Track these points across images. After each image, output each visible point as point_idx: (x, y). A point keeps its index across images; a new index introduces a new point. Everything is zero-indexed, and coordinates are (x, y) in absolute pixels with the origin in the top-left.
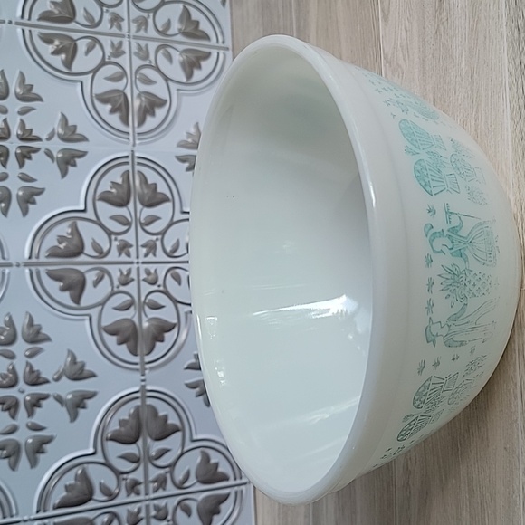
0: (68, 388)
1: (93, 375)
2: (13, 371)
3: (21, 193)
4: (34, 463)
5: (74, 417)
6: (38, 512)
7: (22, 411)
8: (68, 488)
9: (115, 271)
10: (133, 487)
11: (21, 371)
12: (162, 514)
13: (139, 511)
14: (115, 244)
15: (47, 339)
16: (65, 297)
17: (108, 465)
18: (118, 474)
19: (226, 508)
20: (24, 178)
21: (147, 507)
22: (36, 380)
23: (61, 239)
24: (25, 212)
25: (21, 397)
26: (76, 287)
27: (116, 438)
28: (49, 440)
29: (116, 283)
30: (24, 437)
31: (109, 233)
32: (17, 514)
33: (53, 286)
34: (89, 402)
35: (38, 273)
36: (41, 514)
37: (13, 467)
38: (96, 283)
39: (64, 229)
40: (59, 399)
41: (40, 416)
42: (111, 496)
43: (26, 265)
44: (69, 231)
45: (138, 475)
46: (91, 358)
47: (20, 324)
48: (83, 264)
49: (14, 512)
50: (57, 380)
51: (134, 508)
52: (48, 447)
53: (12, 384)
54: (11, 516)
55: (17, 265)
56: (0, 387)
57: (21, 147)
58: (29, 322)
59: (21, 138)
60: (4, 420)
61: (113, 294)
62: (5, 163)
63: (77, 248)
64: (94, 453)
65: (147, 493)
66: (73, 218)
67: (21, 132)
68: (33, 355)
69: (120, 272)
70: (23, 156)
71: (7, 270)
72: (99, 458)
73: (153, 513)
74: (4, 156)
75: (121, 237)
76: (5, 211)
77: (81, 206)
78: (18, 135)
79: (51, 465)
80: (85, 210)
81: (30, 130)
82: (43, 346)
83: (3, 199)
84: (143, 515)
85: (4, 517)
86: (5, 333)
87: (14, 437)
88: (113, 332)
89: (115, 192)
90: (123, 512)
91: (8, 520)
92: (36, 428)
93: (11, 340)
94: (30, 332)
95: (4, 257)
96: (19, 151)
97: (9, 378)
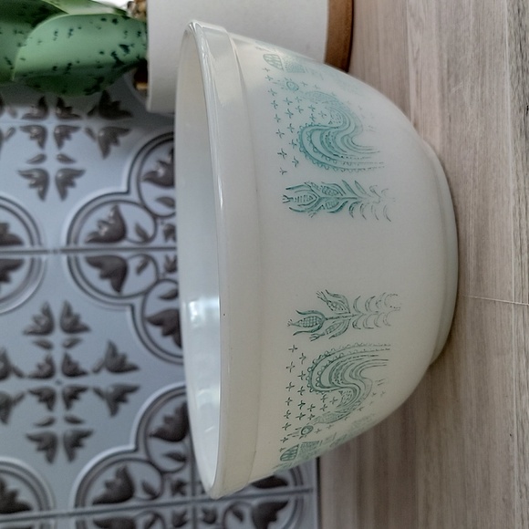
0: (108, 381)
1: (133, 368)
2: (49, 361)
3: (60, 175)
4: (71, 457)
5: (114, 411)
6: (76, 506)
7: (59, 404)
8: (108, 485)
9: (160, 257)
10: (179, 487)
11: (58, 360)
12: (210, 518)
13: (185, 513)
14: (161, 228)
15: (85, 329)
16: (106, 286)
17: (150, 462)
18: (162, 473)
19: (284, 516)
20: (64, 159)
21: (194, 511)
22: (73, 371)
23: (102, 223)
24: (63, 195)
25: (58, 390)
26: (117, 275)
27: (161, 435)
28: (86, 435)
29: (162, 270)
30: (61, 429)
31: (155, 217)
32: (55, 507)
33: (92, 274)
34: (131, 397)
35: (77, 260)
36: (80, 510)
37: (50, 459)
38: (140, 270)
39: (105, 213)
40: (98, 392)
41: (78, 409)
42: (154, 495)
43: (64, 251)
44: (112, 214)
45: (185, 475)
46: (133, 349)
47: (57, 312)
48: (126, 251)
49: (51, 504)
50: (97, 371)
51: (179, 509)
52: (87, 442)
53: (49, 375)
54: (48, 509)
55: (55, 252)
56: (37, 377)
57: (59, 127)
58: (68, 311)
59: (61, 117)
60: (41, 412)
61: (158, 282)
62: (42, 144)
63: (118, 233)
64: (136, 450)
65: (194, 494)
66: (115, 200)
67: (59, 111)
68: (71, 344)
69: (167, 258)
70: (62, 136)
71: (44, 257)
72: (141, 455)
73: (200, 515)
74: (41, 137)
75: (168, 221)
76: (42, 195)
77: (123, 188)
78: (57, 114)
79: (89, 459)
80: (128, 192)
81: (69, 109)
82: (82, 336)
83: (41, 182)
84: (189, 516)
85: (41, 509)
86: (43, 322)
87: (52, 429)
88: (157, 322)
89: (161, 172)
90: (167, 513)
91: (45, 513)
92: (74, 421)
93: (48, 330)
94: (68, 321)
95: (40, 243)
96: (58, 132)
97: (47, 368)
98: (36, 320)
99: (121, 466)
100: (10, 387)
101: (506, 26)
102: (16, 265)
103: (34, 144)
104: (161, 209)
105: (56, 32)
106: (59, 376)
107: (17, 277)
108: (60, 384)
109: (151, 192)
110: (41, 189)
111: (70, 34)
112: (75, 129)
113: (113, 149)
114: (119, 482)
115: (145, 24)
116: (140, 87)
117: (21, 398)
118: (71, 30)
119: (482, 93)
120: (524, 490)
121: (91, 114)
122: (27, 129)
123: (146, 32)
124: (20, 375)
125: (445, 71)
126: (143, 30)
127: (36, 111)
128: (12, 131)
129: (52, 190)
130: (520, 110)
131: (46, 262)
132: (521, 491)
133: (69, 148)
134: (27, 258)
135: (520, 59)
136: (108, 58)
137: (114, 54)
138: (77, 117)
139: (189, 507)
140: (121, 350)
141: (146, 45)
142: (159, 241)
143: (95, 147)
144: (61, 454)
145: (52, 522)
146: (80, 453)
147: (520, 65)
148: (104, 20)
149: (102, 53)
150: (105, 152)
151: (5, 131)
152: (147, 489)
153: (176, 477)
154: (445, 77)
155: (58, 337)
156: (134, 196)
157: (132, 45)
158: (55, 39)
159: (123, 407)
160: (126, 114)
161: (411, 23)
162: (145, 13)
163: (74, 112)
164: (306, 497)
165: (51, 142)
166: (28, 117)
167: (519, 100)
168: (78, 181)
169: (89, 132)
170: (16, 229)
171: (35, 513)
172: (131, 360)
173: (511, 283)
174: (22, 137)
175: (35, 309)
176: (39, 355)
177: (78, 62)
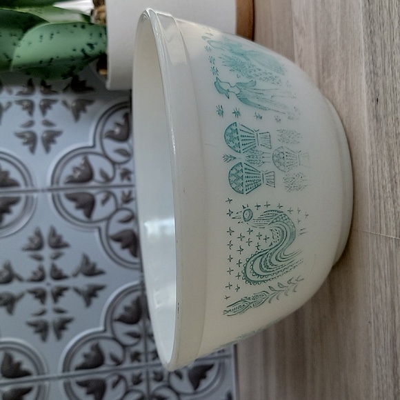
0: (83, 282)
1: (101, 273)
2: (41, 269)
3: (45, 135)
4: (59, 337)
5: (88, 303)
6: (64, 371)
7: (49, 300)
8: (86, 356)
9: (118, 192)
10: (136, 357)
11: (47, 268)
13: (140, 375)
14: (118, 172)
15: (66, 245)
16: (80, 214)
17: (115, 339)
18: (124, 347)
19: (211, 374)
20: (47, 123)
21: (147, 373)
22: (58, 276)
23: (76, 169)
24: (47, 149)
25: (48, 289)
26: (88, 206)
27: (122, 320)
28: (69, 321)
29: (120, 201)
30: (51, 318)
31: (114, 163)
32: (48, 372)
33: (70, 206)
34: (101, 293)
35: (59, 196)
36: (66, 374)
37: (44, 339)
38: (104, 202)
39: (78, 161)
40: (77, 290)
41: (63, 303)
42: (118, 362)
43: (50, 190)
44: (83, 162)
45: (140, 348)
46: (100, 259)
47: (45, 234)
48: (93, 188)
49: (46, 370)
50: (75, 275)
51: (137, 372)
52: (70, 326)
53: (41, 279)
54: (44, 374)
55: (43, 191)
56: (33, 280)
57: (44, 100)
58: (53, 233)
59: (44, 93)
60: (36, 305)
61: (117, 210)
62: (31, 113)
63: (88, 176)
64: (105, 331)
65: (147, 361)
66: (84, 152)
67: (42, 89)
68: (56, 257)
69: (123, 193)
70: (46, 107)
71: (35, 195)
72: (109, 334)
73: (152, 376)
74: (30, 108)
75: (123, 166)
76: (32, 150)
77: (90, 143)
78: (41, 91)
79: (72, 338)
80: (94, 146)
81: (49, 87)
82: (64, 250)
83: (31, 141)
84: (144, 377)
85: (39, 374)
86: (36, 241)
87: (44, 318)
88: (117, 239)
89: (117, 130)
90: (128, 375)
91: (41, 377)
92: (60, 311)
93: (40, 247)
94: (54, 240)
95: (32, 185)
96: (42, 104)
97: (39, 274)
98: (31, 240)
99: (94, 342)
100: (14, 288)
101: (363, 42)
102: (15, 201)
103: (25, 113)
104: (118, 158)
105: (41, 36)
106: (48, 279)
107: (16, 209)
108: (49, 285)
109: (111, 146)
110: (31, 146)
111: (51, 38)
112: (54, 101)
113: (83, 115)
114: (93, 354)
115: (105, 28)
116: (102, 72)
117: (22, 296)
118: (52, 35)
119: (347, 86)
120: (379, 360)
121: (65, 90)
122: (20, 102)
123: (106, 34)
124: (20, 279)
125: (321, 68)
126: (103, 32)
127: (26, 90)
128: (9, 104)
129: (40, 146)
130: (373, 101)
131: (37, 198)
132: (376, 361)
133: (51, 115)
134: (23, 196)
135: (372, 66)
136: (79, 53)
137: (83, 50)
138: (55, 92)
139: (144, 371)
140: (92, 259)
141: (106, 43)
142: (117, 181)
143: (69, 114)
144: (51, 335)
145: (47, 383)
146: (65, 334)
147: (372, 70)
148: (75, 26)
149: (74, 50)
150: (77, 117)
151: (4, 104)
152: (114, 358)
153: (134, 349)
154: (321, 71)
155: (47, 252)
156: (98, 149)
157: (96, 44)
158: (41, 41)
159: (95, 301)
160: (91, 89)
161: (296, 30)
162: (105, 20)
163: (53, 89)
164: (227, 361)
165: (37, 111)
166: (20, 93)
167: (372, 94)
168: (58, 139)
169: (65, 103)
170: (14, 175)
171: (34, 377)
172: (100, 267)
173: (368, 218)
174: (16, 108)
175: (30, 232)
176: (34, 265)
177: (58, 57)
